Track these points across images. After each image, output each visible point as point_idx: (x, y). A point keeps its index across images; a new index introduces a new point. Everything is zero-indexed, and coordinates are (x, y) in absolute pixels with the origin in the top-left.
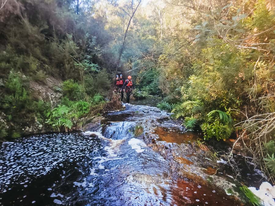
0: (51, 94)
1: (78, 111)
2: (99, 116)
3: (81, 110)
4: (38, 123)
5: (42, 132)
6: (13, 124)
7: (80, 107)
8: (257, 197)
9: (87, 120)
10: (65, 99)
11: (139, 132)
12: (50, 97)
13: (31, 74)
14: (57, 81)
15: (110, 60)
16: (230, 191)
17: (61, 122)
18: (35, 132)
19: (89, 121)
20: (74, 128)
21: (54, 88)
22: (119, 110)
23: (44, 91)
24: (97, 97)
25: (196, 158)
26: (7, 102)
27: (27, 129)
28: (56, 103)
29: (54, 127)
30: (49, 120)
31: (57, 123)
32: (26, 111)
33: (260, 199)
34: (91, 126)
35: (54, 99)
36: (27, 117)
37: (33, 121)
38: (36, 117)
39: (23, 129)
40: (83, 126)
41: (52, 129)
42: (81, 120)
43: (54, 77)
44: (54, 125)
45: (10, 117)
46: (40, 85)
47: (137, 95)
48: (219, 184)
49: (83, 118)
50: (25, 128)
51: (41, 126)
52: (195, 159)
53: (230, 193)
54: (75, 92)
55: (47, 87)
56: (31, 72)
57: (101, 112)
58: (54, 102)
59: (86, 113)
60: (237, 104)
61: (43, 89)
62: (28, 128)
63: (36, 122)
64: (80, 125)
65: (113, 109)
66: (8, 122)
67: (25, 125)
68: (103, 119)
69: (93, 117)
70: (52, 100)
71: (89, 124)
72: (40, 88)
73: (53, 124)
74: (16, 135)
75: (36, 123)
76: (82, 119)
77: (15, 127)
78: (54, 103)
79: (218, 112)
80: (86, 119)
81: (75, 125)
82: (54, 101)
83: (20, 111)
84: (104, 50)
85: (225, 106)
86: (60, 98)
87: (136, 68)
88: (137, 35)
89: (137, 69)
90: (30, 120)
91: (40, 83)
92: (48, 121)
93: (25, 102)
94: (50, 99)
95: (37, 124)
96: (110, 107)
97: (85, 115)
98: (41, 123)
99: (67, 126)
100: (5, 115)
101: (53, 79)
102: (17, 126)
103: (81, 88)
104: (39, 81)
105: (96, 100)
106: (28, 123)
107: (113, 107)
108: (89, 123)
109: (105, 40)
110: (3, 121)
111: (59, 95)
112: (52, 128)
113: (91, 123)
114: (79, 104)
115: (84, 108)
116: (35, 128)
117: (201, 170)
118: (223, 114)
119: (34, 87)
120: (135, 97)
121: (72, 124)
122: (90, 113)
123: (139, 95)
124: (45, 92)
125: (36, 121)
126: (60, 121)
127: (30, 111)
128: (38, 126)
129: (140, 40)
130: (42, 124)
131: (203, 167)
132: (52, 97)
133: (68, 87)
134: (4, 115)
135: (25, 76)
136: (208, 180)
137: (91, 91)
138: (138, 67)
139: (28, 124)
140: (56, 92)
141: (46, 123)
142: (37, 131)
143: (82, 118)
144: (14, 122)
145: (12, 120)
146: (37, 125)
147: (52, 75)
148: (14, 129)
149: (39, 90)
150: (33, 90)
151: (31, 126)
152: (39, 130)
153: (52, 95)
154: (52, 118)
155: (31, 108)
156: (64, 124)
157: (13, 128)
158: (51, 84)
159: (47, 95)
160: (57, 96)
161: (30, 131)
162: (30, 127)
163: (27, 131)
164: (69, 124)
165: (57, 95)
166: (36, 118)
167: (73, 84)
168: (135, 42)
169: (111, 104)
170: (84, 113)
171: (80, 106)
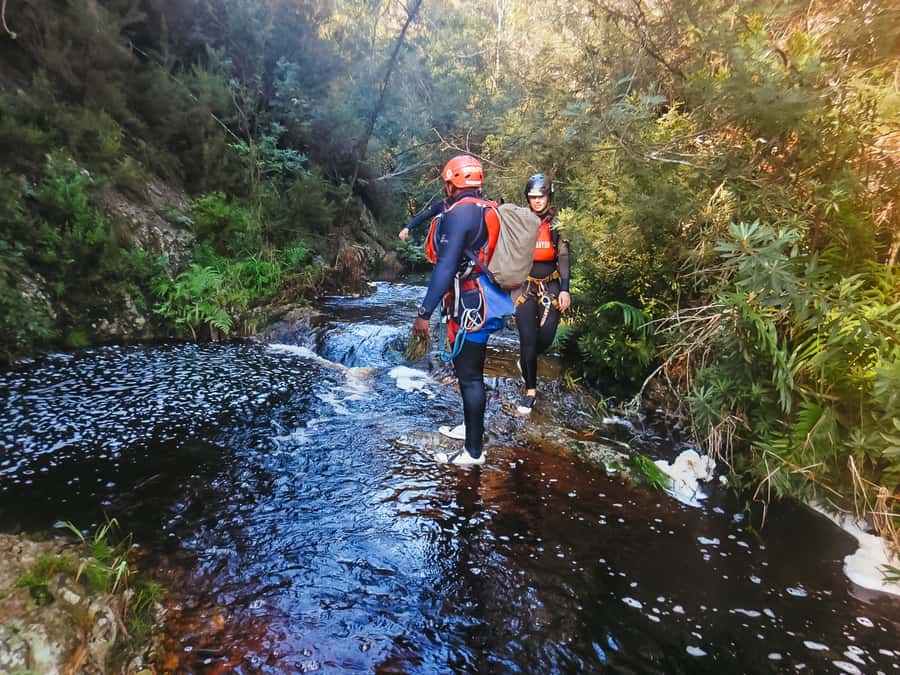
0: (165, 230)
1: (245, 287)
2: (303, 305)
3: (252, 284)
4: (134, 310)
5: (144, 337)
6: (67, 309)
7: (249, 275)
8: (665, 475)
9: (271, 314)
10: (203, 251)
11: (418, 351)
12: (161, 240)
13: (107, 166)
14: (173, 193)
15: (333, 140)
16: (615, 465)
17: (200, 312)
18: (125, 337)
19: (277, 318)
20: (235, 333)
21: (170, 213)
22: (357, 295)
23: (145, 220)
24: (298, 251)
25: (555, 410)
26: (51, 243)
27: (104, 327)
28: (178, 260)
29: (179, 324)
30: (167, 304)
31: (189, 315)
32: (102, 275)
33: (669, 477)
34: (284, 331)
35: (172, 248)
36: (106, 293)
37: (120, 305)
38: (127, 295)
39: (94, 326)
40: (259, 329)
41: (173, 331)
42: (254, 314)
43: (164, 179)
44: (179, 320)
45: (60, 288)
46: (131, 201)
47: (409, 255)
48: (596, 455)
49: (259, 308)
50: (99, 324)
51: (141, 320)
52: (553, 413)
53: (615, 468)
54: (232, 232)
55: (151, 210)
56: (105, 160)
57: (308, 293)
58: (173, 256)
59: (266, 293)
60: (674, 293)
61: (142, 214)
62: (107, 322)
63: (127, 308)
64: (252, 326)
65: (341, 291)
66: (54, 299)
67: (98, 313)
68: (317, 314)
69: (286, 308)
70: (167, 249)
71: (276, 325)
72: (132, 210)
73: (176, 316)
74: (78, 339)
75: (127, 312)
76: (255, 310)
77: (73, 316)
78: (172, 258)
79: (619, 307)
80: (268, 312)
81: (237, 326)
82: (172, 253)
83: (85, 274)
84: (320, 110)
85: (641, 293)
86: (190, 246)
87: (409, 168)
88: (418, 59)
89: (411, 173)
90: (110, 302)
91: (131, 195)
92: (162, 310)
93: (99, 247)
94: (163, 246)
95: (131, 314)
96: (331, 285)
97: (263, 298)
98: (142, 312)
99: (218, 324)
100: (44, 281)
101: (164, 187)
102: (77, 315)
103: (250, 219)
104: (129, 189)
105: (294, 260)
106: (106, 308)
107: (341, 283)
108: (276, 321)
109: (320, 73)
110: (44, 297)
111: (185, 237)
112: (174, 329)
113: (282, 323)
114: (248, 268)
115: (262, 279)
116: (126, 324)
117: (563, 431)
118: (634, 313)
119: (115, 208)
120: (401, 260)
121: (229, 322)
122: (279, 294)
123: (414, 256)
124: (147, 223)
125: (128, 304)
126: (197, 310)
127: (112, 277)
128: (133, 321)
129: (426, 75)
130: (145, 317)
131: (569, 426)
132: (166, 242)
133: (211, 215)
134: (41, 280)
135: (86, 172)
136: (575, 447)
137: (275, 233)
138: (415, 165)
139: (106, 312)
140: (178, 225)
141: (156, 314)
142: (132, 334)
143: (256, 306)
144: (70, 303)
145: (65, 298)
146: (131, 318)
147: (161, 175)
148: (71, 323)
149: (130, 217)
150: (114, 215)
151: (116, 319)
152: (137, 332)
153: (167, 236)
154: (173, 300)
155: (114, 268)
156: (210, 318)
157: (69, 319)
158: (158, 202)
159: (152, 234)
160: (180, 239)
161: (113, 331)
162: (111, 322)
163: (103, 332)
164: (221, 321)
165: (182, 236)
166: (128, 298)
167: (225, 205)
168: (412, 79)
169: (335, 274)
170: (262, 294)
171: (249, 273)
